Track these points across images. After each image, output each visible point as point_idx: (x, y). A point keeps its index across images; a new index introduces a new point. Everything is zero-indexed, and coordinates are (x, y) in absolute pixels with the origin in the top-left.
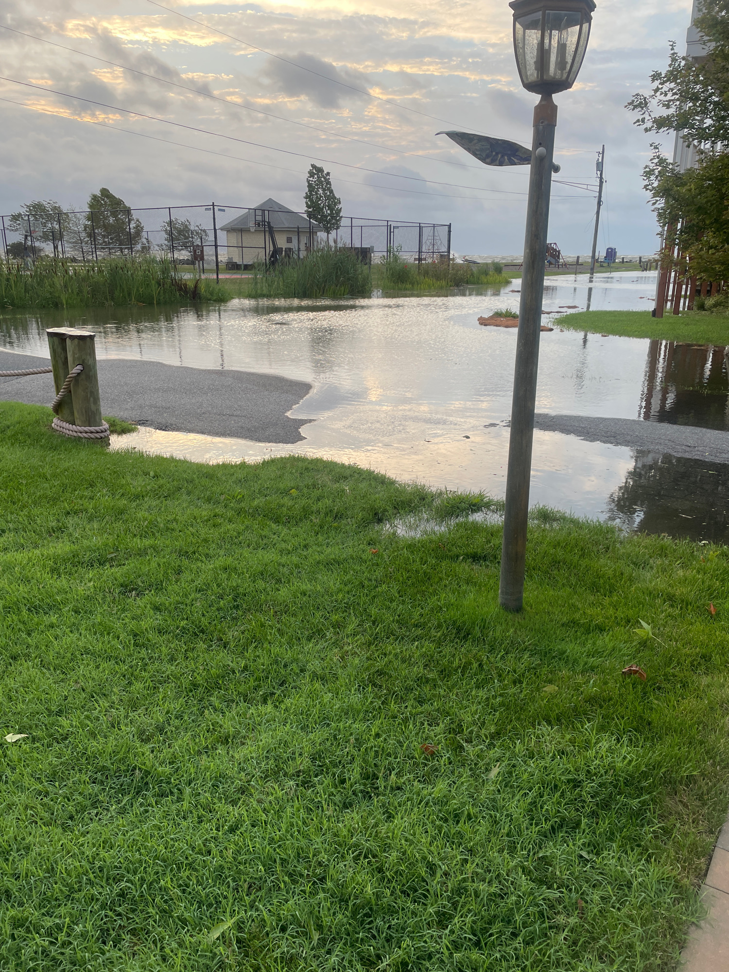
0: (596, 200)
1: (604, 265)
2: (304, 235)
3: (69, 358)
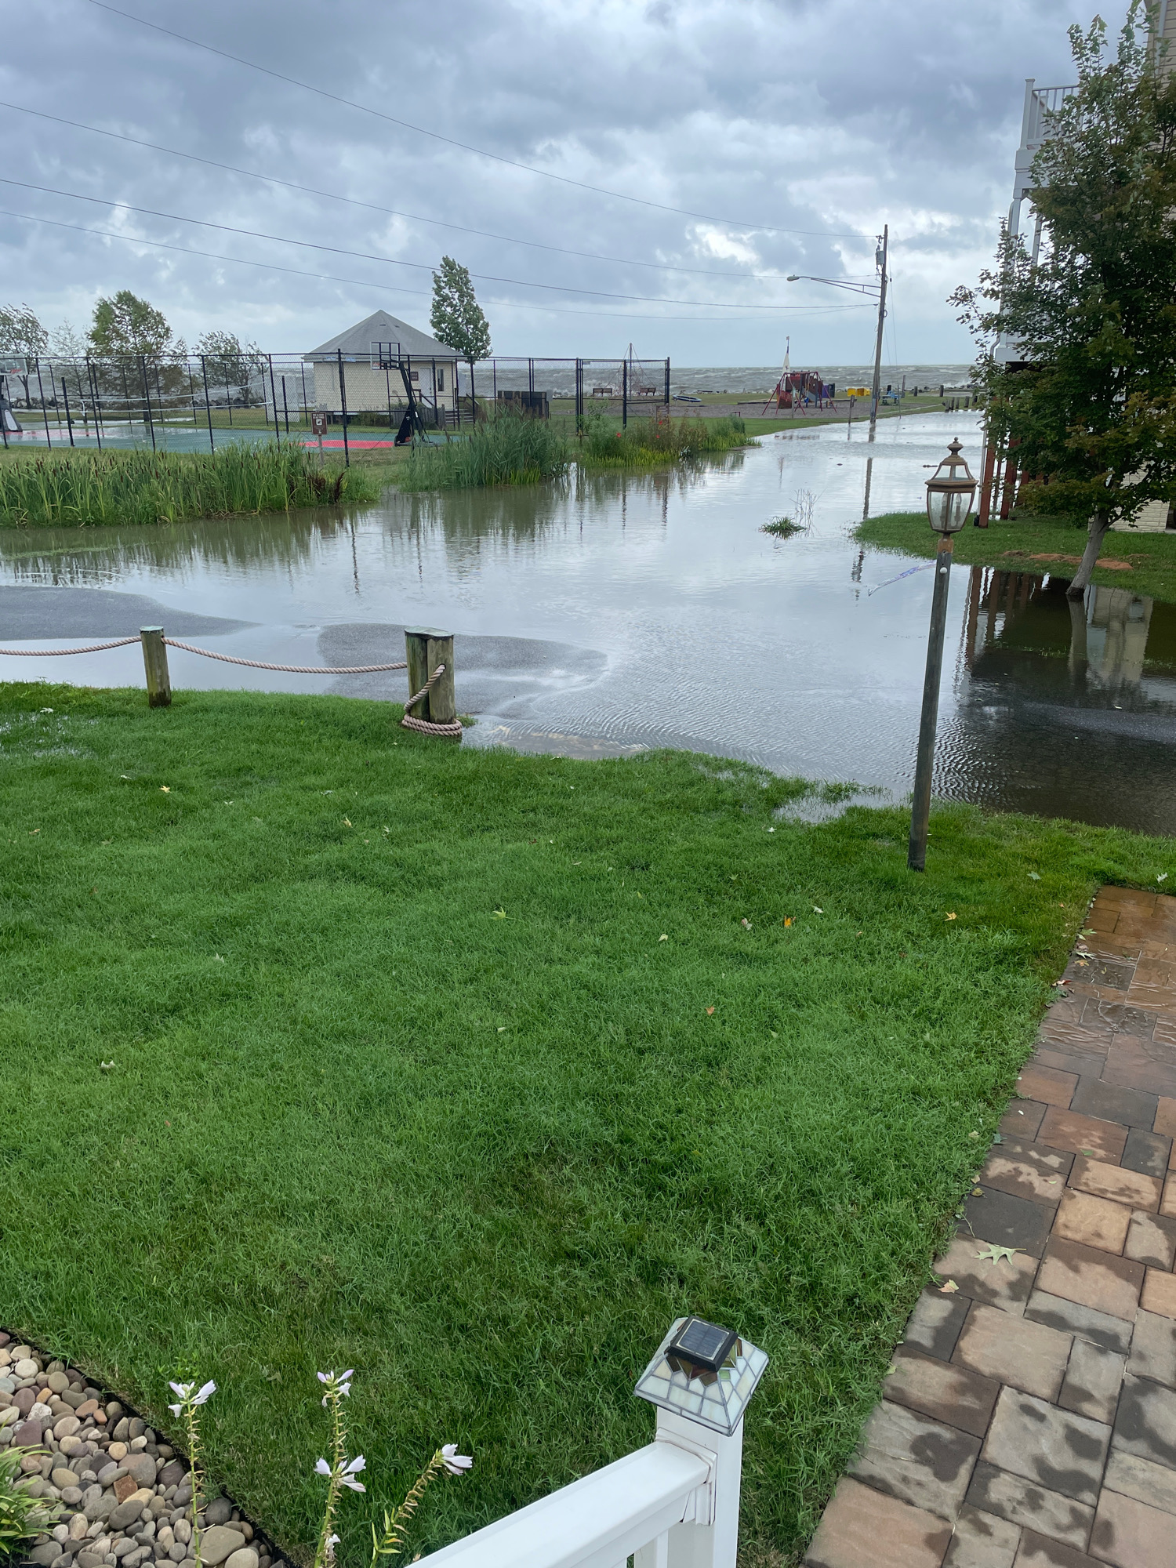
0: (878, 309)
1: (889, 400)
2: (438, 368)
3: (431, 658)
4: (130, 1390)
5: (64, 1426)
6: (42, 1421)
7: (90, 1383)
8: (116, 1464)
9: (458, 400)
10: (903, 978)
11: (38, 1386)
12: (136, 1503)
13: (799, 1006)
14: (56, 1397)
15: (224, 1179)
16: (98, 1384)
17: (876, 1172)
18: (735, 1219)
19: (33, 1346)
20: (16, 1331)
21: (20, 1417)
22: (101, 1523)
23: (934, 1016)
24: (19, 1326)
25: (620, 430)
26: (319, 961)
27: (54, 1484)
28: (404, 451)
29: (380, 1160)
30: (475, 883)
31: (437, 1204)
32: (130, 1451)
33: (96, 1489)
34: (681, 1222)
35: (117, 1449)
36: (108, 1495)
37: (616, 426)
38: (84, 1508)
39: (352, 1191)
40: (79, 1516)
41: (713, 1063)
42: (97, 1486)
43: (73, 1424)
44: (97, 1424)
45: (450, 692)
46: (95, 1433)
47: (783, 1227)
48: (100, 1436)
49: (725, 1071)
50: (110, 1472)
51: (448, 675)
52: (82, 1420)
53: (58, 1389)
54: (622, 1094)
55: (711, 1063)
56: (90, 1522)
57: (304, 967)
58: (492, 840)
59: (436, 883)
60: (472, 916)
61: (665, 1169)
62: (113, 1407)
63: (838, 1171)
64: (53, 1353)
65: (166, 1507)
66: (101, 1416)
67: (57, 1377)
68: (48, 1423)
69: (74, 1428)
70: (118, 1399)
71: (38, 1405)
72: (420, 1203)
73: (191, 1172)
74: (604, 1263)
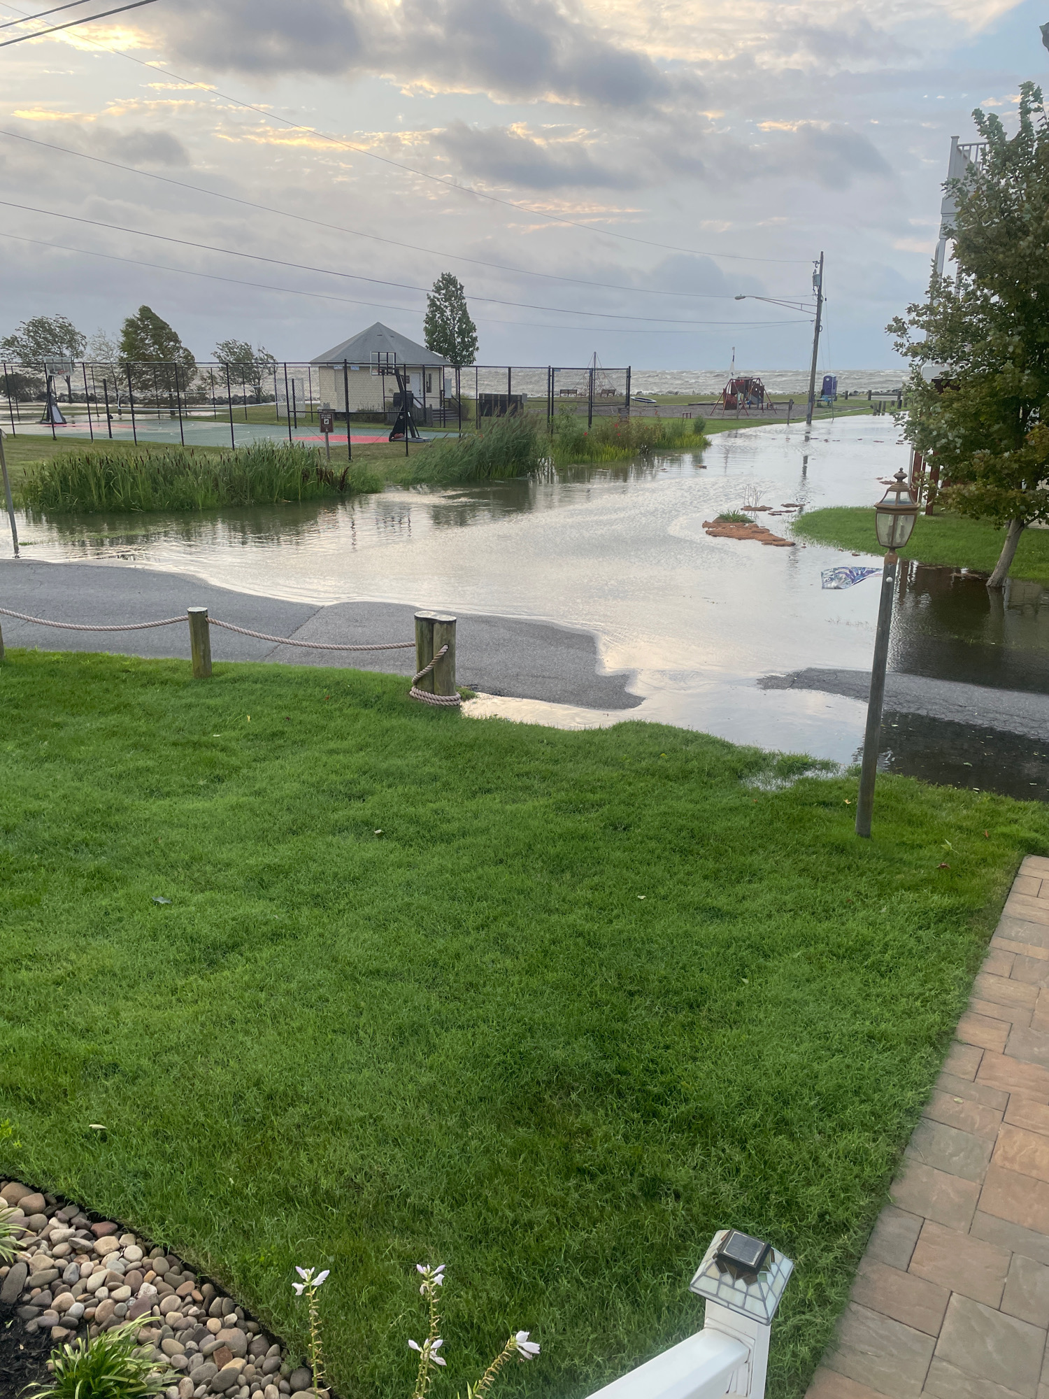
0: (814, 324)
1: (823, 403)
2: (427, 373)
3: (436, 639)
4: (222, 1274)
5: (169, 1303)
6: (150, 1298)
7: (186, 1267)
8: (212, 1336)
9: (442, 401)
10: (855, 934)
11: (144, 1269)
12: (233, 1370)
13: (766, 956)
14: (159, 1278)
15: (286, 1095)
16: (194, 1268)
17: (839, 1105)
18: (720, 1144)
19: (137, 1235)
20: (123, 1221)
21: (132, 1295)
22: (204, 1386)
23: (883, 969)
24: (126, 1217)
25: (587, 430)
26: (352, 906)
27: (163, 1352)
28: (399, 446)
29: (417, 1083)
30: (481, 840)
31: (466, 1122)
32: (223, 1326)
33: (198, 1357)
34: (673, 1144)
35: (213, 1323)
36: (209, 1363)
37: (582, 425)
38: (189, 1373)
39: (394, 1109)
40: (187, 1379)
41: (694, 1006)
42: (199, 1354)
43: (175, 1302)
44: (194, 1302)
45: (451, 670)
46: (194, 1310)
47: (761, 1151)
48: (199, 1312)
49: (704, 1013)
50: (209, 1344)
51: (450, 653)
52: (183, 1298)
53: (161, 1272)
54: (618, 1031)
55: (693, 1006)
56: (196, 1385)
57: (340, 911)
58: (493, 801)
59: (447, 839)
60: (480, 869)
61: (658, 1098)
62: (206, 1287)
63: (807, 1104)
64: (156, 1242)
65: (257, 1373)
66: (199, 1297)
67: (159, 1262)
68: (155, 1300)
69: (176, 1307)
70: (210, 1281)
71: (145, 1285)
72: (452, 1121)
73: (259, 1089)
74: (610, 1177)
